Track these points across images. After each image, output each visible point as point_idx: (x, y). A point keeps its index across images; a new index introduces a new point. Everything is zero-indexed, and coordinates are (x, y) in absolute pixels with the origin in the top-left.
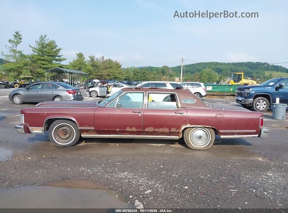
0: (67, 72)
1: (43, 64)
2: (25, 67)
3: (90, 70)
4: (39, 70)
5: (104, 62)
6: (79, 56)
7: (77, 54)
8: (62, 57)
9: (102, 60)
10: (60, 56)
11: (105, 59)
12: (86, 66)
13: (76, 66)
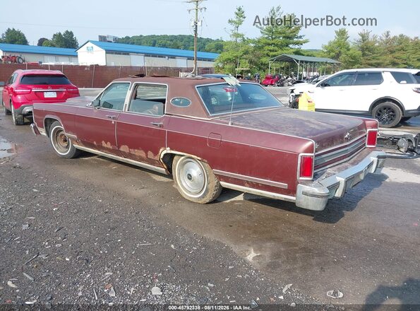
0: (298, 61)
1: (271, 51)
2: (245, 56)
3: (355, 56)
4: (264, 60)
5: (389, 41)
6: (338, 35)
7: (336, 32)
8: (304, 39)
9: (384, 38)
10: (301, 37)
11: (392, 36)
12: (348, 50)
13: (333, 51)
